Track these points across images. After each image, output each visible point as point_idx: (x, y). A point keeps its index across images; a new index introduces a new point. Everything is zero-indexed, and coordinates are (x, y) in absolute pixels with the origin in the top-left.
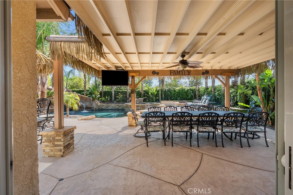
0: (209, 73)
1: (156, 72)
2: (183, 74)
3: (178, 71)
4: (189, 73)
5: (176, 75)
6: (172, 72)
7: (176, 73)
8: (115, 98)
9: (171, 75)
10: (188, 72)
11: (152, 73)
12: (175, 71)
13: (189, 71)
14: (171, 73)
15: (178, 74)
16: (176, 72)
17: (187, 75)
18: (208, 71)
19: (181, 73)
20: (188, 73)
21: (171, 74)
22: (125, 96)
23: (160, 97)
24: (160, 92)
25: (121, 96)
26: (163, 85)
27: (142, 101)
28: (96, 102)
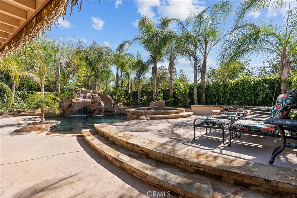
22: (150, 97)
23: (196, 98)
24: (196, 90)
25: (146, 97)
26: (203, 77)
27: (164, 105)
28: (118, 105)
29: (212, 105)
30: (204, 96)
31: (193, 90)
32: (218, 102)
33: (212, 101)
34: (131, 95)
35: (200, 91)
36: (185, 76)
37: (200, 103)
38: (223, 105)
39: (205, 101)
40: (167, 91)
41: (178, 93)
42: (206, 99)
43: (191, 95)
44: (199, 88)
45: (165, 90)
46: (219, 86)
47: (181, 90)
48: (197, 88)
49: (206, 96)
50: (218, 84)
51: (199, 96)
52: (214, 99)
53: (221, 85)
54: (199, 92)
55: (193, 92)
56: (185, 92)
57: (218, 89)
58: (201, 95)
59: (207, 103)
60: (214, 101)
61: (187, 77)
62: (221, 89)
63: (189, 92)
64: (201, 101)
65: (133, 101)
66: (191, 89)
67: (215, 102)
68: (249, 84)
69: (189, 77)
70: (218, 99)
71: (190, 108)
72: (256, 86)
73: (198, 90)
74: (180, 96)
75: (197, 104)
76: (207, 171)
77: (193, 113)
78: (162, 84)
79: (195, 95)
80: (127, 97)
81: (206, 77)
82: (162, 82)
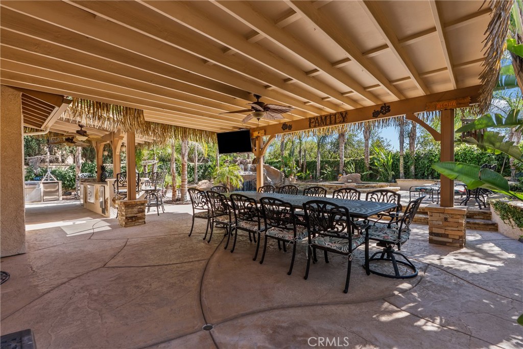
0: (389, 111)
1: (287, 125)
2: (333, 122)
3: (323, 118)
4: (344, 118)
5: (319, 125)
6: (313, 120)
7: (320, 122)
8: (322, 174)
9: (310, 127)
10: (342, 116)
11: (282, 128)
12: (317, 119)
13: (344, 114)
14: (310, 123)
15: (323, 124)
16: (319, 120)
17: (340, 122)
18: (389, 107)
19: (328, 122)
20: (341, 119)
21: (311, 125)
22: (336, 169)
23: (402, 170)
24: (402, 161)
25: (329, 169)
26: (411, 144)
27: (359, 179)
28: (291, 180)
29: (423, 178)
30: (412, 168)
31: (398, 160)
32: (432, 176)
33: (423, 174)
34: (305, 166)
35: (408, 162)
36: (382, 139)
37: (407, 175)
38: (438, 179)
39: (413, 174)
40: (359, 161)
41: (378, 164)
42: (415, 172)
43: (395, 167)
44: (407, 157)
45: (357, 160)
46: (433, 156)
47: (383, 161)
48: (404, 158)
49: (415, 169)
50: (431, 154)
51: (406, 168)
52: (426, 172)
53: (437, 155)
54: (406, 163)
55: (398, 163)
56: (387, 163)
57: (432, 160)
58: (409, 167)
59: (416, 177)
60: (426, 174)
61: (385, 141)
62: (435, 160)
63: (393, 163)
64: (408, 174)
65: (309, 174)
66: (396, 158)
67: (428, 175)
68: (472, 154)
69: (388, 140)
70: (431, 172)
71: (395, 182)
72: (481, 157)
73: (404, 161)
74: (381, 168)
75: (404, 178)
76: (422, 211)
77: (399, 188)
78: (349, 151)
79: (401, 167)
80: (299, 169)
81: (416, 143)
82: (349, 148)
